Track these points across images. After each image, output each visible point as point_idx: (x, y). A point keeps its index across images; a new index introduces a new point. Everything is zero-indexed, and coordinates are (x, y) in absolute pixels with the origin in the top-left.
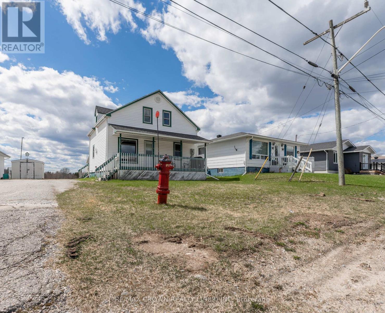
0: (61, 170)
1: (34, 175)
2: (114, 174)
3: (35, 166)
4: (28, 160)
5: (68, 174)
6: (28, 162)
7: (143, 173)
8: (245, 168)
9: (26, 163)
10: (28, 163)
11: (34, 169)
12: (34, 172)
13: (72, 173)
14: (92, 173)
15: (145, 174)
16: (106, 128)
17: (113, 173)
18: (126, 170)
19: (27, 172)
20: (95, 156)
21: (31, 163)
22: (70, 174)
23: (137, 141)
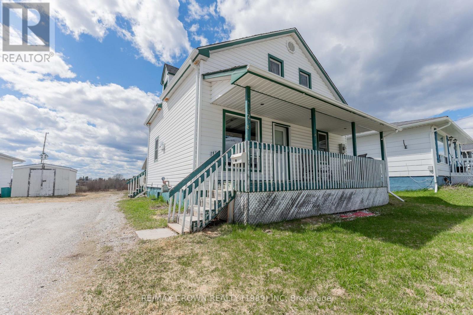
0: (114, 176)
1: (54, 190)
2: (227, 204)
3: (56, 174)
4: (45, 165)
5: (122, 181)
6: (44, 169)
7: (299, 198)
8: (435, 178)
9: (41, 171)
10: (44, 171)
11: (55, 179)
12: (54, 184)
13: (126, 180)
14: (151, 188)
15: (302, 200)
16: (195, 87)
17: (225, 201)
18: (265, 193)
19: (42, 185)
20: (159, 157)
21: (51, 169)
22: (124, 179)
23: (259, 121)
